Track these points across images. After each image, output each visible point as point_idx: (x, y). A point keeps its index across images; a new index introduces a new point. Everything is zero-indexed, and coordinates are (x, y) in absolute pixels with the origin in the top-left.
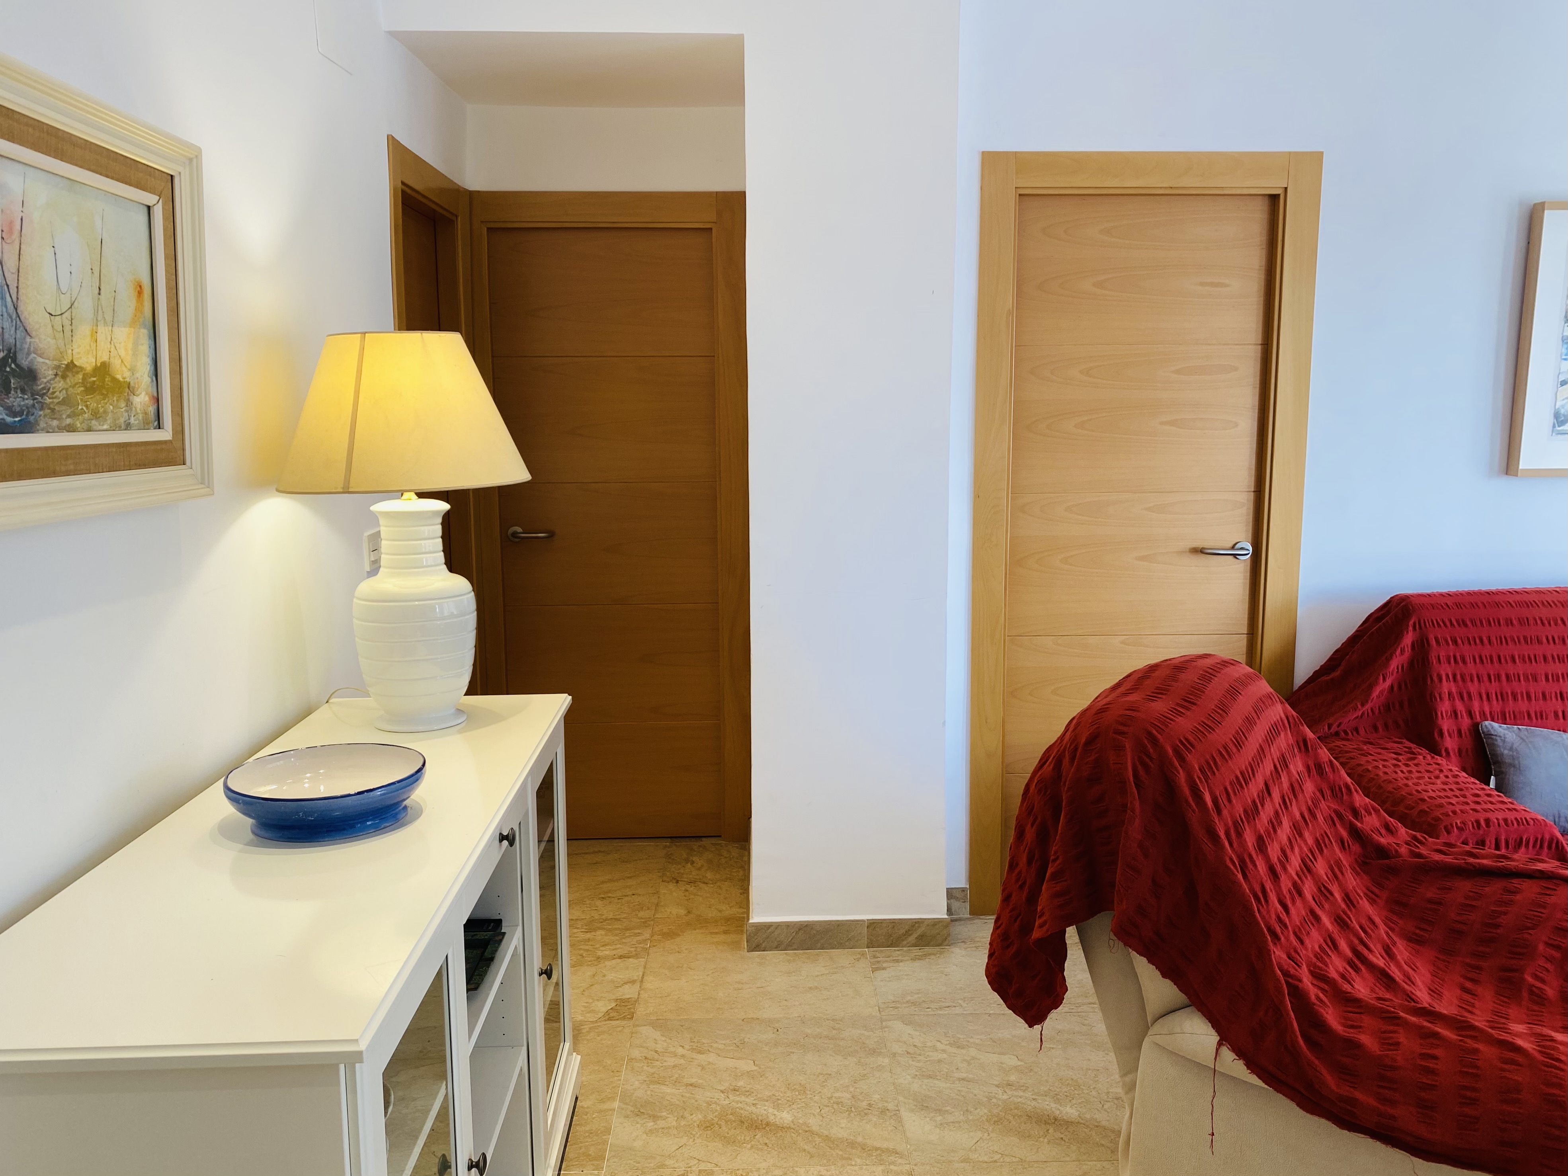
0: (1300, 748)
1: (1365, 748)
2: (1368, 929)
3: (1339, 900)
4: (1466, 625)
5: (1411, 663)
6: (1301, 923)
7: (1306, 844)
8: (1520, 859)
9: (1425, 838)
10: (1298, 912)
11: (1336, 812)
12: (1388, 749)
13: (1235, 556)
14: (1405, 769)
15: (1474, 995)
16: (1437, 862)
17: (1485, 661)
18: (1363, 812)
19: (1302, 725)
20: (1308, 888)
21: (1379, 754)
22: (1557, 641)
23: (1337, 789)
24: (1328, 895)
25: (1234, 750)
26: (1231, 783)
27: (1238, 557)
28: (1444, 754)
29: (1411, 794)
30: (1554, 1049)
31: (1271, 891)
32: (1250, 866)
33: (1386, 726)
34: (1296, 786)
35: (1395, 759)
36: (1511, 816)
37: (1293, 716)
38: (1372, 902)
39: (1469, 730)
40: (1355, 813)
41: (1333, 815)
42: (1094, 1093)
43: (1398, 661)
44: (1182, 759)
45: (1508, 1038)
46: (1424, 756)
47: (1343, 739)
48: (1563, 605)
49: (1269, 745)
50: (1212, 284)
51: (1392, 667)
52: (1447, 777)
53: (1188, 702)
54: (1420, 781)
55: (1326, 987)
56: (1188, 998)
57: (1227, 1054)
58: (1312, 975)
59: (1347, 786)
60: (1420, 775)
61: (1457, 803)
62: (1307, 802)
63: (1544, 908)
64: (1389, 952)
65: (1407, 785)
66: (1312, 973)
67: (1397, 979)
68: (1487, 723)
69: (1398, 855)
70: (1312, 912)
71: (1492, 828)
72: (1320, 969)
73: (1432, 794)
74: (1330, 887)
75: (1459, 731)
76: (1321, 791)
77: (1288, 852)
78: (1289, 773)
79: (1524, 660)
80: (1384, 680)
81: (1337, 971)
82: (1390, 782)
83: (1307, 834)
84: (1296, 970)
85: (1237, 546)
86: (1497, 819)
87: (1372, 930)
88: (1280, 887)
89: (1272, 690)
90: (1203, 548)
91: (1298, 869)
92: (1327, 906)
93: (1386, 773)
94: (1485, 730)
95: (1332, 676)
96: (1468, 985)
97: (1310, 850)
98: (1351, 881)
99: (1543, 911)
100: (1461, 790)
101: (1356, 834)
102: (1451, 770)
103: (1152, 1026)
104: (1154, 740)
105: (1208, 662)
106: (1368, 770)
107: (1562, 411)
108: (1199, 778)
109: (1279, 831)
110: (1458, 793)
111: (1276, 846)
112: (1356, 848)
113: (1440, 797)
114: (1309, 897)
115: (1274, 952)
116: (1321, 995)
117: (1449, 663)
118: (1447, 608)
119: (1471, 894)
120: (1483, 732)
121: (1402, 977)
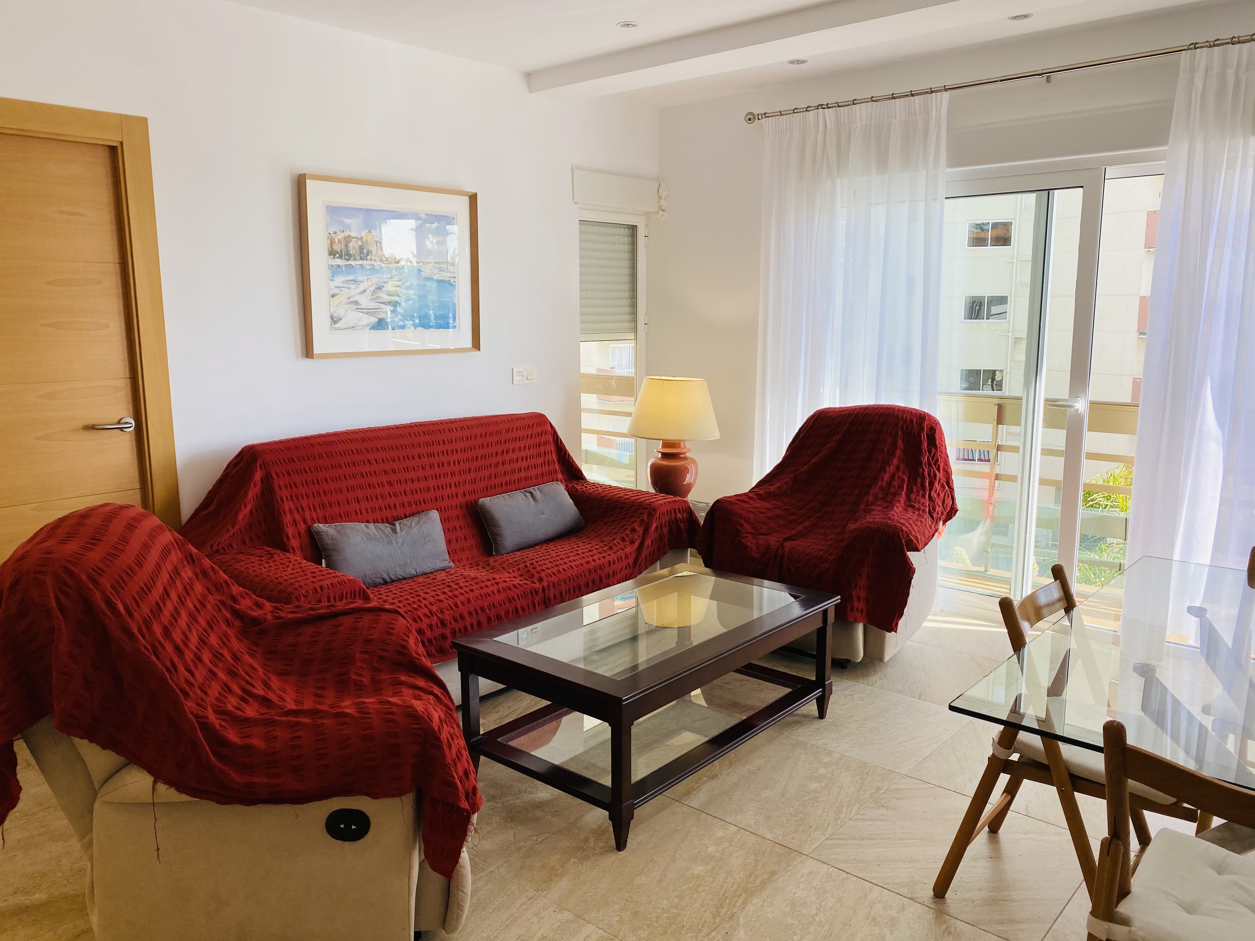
0: (188, 561)
1: (238, 557)
2: (251, 674)
3: (229, 658)
4: (294, 461)
5: (262, 493)
6: (204, 681)
7: (201, 626)
8: (340, 605)
9: (282, 606)
10: (200, 674)
11: (220, 601)
12: (254, 554)
13: (121, 429)
14: (267, 566)
15: (321, 697)
16: (291, 619)
17: (309, 484)
18: (239, 598)
19: (188, 544)
20: (206, 657)
21: (248, 559)
22: (350, 465)
23: (219, 586)
24: (220, 657)
25: (137, 568)
26: (137, 593)
27: (124, 429)
28: (292, 551)
29: (272, 581)
30: (365, 707)
31: (179, 663)
32: (160, 649)
33: (251, 539)
34: (188, 587)
35: (259, 560)
36: (335, 581)
37: (180, 539)
38: (253, 656)
39: (305, 531)
40: (234, 599)
41: (219, 604)
42: (59, 874)
43: (253, 492)
44: (96, 583)
45: (340, 710)
46: (279, 555)
47: (223, 554)
48: (351, 442)
49: (164, 561)
50: (70, 213)
51: (249, 497)
52: (294, 565)
53: (95, 540)
54: (277, 571)
55: (226, 718)
56: (126, 758)
57: (162, 788)
58: (216, 713)
59: (226, 582)
60: (277, 567)
61: (302, 580)
62: (197, 597)
63: (357, 630)
64: (266, 685)
65: (269, 576)
66: (214, 711)
67: (273, 700)
68: (315, 525)
69: (266, 620)
70: (211, 671)
71: (325, 591)
72: (221, 707)
73: (285, 578)
74: (221, 651)
75: (299, 534)
76: (208, 589)
77: (188, 633)
78: (182, 579)
79: (333, 480)
80: (245, 507)
81: (233, 706)
82: (258, 576)
83: (200, 619)
84: (204, 712)
85: (122, 421)
86: (327, 585)
87: (254, 674)
88: (186, 661)
89: (161, 523)
90: (94, 425)
91: (197, 644)
92: (220, 665)
93: (254, 571)
94: (315, 530)
95: (208, 510)
96: (319, 692)
97: (204, 629)
98: (235, 644)
99: (356, 632)
100: (303, 571)
101: (236, 613)
102: (296, 560)
103: (99, 789)
104: (70, 573)
105: (108, 508)
106: (242, 572)
107: (335, 315)
108: (111, 593)
109: (179, 621)
110: (301, 574)
111: (178, 631)
112: (237, 623)
113: (290, 579)
114: (208, 662)
115: (186, 704)
116: (223, 724)
117: (287, 488)
118: (281, 451)
119: (314, 634)
120: (314, 532)
121: (277, 699)
